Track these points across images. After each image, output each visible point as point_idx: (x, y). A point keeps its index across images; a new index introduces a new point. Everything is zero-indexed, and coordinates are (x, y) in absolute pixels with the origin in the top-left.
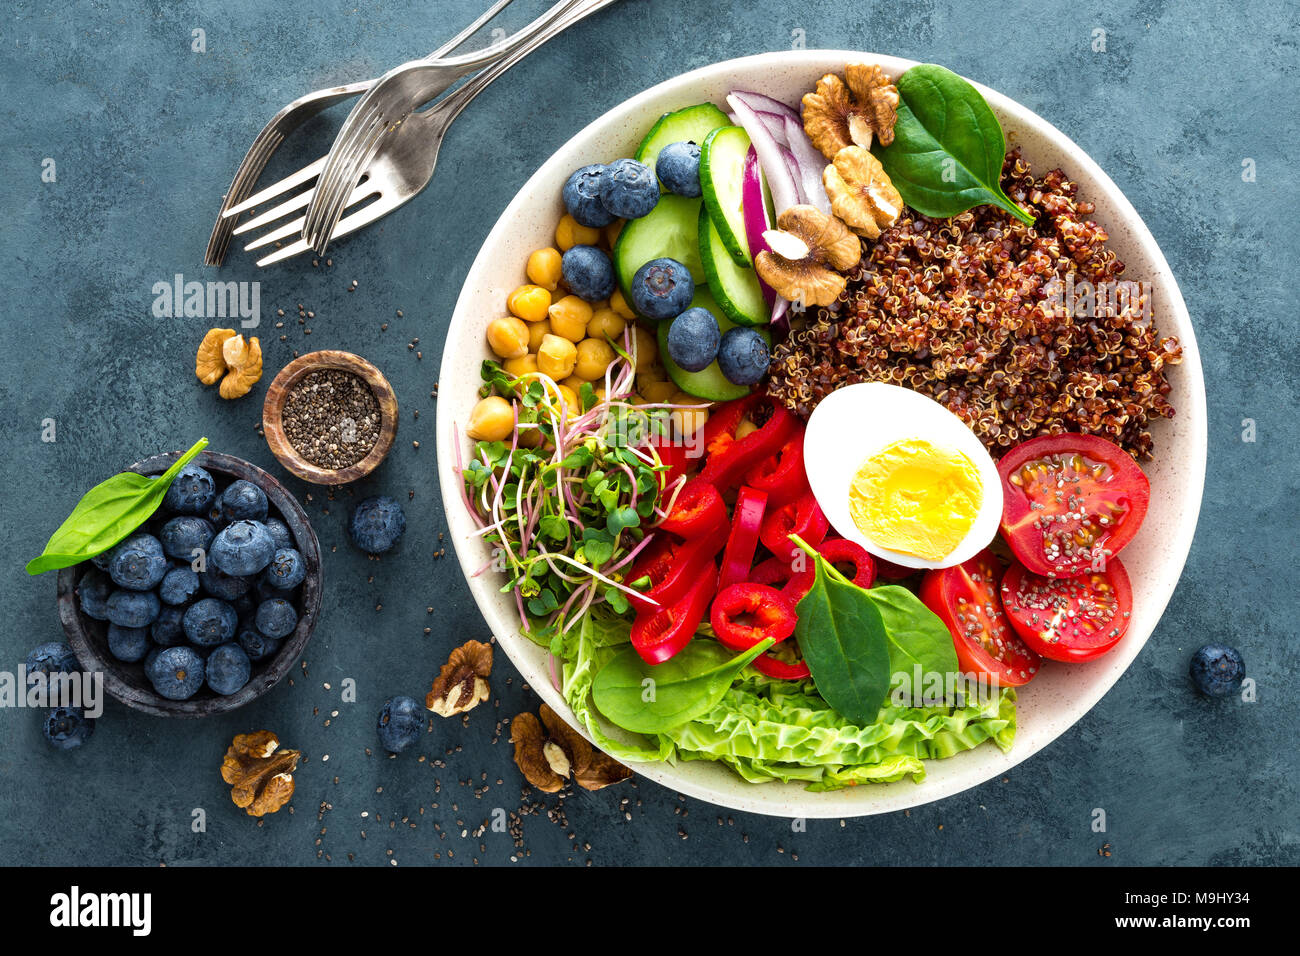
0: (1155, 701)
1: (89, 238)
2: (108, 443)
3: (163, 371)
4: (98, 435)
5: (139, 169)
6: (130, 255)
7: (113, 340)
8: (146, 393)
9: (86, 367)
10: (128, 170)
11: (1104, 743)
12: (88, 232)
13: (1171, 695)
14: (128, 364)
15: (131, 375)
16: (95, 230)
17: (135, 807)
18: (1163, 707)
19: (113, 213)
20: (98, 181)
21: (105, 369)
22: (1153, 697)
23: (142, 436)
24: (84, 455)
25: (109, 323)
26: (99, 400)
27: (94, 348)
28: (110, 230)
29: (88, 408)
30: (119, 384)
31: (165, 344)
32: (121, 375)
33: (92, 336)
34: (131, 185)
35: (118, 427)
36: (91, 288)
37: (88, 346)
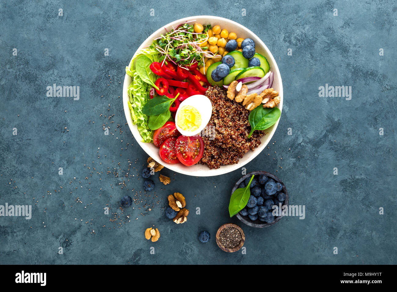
0: (331, 148)
1: (100, 42)
2: (104, 88)
3: (116, 72)
4: (102, 86)
5: (111, 26)
6: (109, 46)
7: (105, 65)
8: (113, 77)
9: (99, 71)
10: (108, 27)
11: (320, 157)
12: (100, 41)
13: (335, 147)
14: (109, 70)
15: (109, 73)
16: (101, 40)
17: (111, 166)
18: (333, 149)
19: (105, 36)
20: (102, 29)
21: (104, 71)
22: (331, 147)
23: (112, 86)
24: (99, 90)
25: (104, 61)
26: (103, 78)
27: (101, 67)
28: (104, 40)
29: (100, 80)
30: (107, 75)
31: (117, 66)
32: (107, 73)
33: (101, 64)
34: (109, 30)
35: (106, 84)
36: (100, 53)
37: (100, 66)
